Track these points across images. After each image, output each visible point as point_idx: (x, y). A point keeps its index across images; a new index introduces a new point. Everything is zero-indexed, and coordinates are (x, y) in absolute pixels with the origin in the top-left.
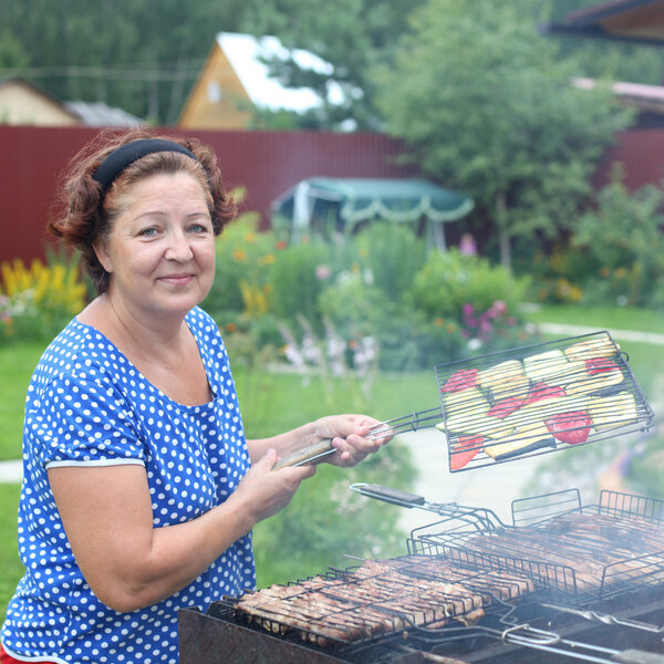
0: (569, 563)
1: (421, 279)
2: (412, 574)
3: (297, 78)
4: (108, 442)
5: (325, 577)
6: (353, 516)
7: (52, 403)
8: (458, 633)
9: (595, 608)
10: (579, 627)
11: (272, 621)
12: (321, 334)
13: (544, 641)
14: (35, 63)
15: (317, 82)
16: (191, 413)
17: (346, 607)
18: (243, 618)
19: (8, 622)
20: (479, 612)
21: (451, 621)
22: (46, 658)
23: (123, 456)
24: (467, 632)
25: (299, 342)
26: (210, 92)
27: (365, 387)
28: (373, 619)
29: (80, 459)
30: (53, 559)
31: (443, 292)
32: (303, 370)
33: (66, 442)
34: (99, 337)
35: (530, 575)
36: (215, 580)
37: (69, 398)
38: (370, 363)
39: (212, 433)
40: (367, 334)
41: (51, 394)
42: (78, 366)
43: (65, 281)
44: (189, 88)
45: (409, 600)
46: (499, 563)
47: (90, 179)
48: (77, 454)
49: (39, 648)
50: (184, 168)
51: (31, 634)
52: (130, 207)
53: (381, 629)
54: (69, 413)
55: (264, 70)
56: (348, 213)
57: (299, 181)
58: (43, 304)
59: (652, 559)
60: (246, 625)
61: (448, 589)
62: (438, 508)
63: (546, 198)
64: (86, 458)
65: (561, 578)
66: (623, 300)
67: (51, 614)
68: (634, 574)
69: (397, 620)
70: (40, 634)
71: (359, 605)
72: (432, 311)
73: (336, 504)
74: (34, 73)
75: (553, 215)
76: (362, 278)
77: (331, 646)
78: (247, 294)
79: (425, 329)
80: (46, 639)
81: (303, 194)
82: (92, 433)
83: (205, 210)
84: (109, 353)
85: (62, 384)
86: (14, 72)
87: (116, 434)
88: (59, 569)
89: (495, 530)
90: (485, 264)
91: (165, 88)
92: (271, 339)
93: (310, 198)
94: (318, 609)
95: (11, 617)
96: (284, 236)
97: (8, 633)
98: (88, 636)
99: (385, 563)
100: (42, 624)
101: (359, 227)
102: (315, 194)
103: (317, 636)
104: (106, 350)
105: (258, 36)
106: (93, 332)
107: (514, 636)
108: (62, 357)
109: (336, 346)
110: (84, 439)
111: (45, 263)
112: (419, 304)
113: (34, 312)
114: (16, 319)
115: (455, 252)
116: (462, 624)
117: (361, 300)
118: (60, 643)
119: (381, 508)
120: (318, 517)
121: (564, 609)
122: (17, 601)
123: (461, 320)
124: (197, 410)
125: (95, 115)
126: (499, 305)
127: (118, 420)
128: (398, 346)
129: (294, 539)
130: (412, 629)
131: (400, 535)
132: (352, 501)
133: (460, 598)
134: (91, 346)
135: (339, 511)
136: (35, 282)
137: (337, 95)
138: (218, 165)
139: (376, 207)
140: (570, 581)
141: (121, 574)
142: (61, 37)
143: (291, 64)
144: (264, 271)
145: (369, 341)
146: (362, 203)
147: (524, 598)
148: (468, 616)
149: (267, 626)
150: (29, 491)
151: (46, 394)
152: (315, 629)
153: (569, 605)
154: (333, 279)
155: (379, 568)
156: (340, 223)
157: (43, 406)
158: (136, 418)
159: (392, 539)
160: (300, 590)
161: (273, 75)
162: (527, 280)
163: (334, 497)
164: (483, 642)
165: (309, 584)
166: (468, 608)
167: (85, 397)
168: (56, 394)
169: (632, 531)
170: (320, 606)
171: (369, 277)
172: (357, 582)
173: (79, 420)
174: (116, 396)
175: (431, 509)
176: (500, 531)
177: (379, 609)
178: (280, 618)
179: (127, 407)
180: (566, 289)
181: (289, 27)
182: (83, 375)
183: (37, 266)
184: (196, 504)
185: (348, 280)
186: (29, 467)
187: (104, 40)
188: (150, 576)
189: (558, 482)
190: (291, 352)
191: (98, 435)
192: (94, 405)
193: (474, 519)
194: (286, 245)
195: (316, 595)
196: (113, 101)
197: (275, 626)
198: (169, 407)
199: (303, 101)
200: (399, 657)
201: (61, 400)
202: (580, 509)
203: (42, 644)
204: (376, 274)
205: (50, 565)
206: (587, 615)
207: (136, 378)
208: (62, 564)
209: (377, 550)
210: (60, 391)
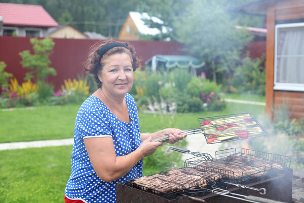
0: (232, 170)
1: (189, 85)
2: (186, 173)
3: (153, 25)
4: (102, 130)
5: (160, 174)
6: (168, 156)
7: (84, 119)
8: (199, 190)
9: (240, 183)
10: (235, 189)
11: (144, 187)
12: (159, 102)
13: (225, 193)
14: (75, 20)
15: (158, 26)
16: (125, 124)
17: (166, 182)
18: (135, 186)
19: (67, 188)
20: (206, 184)
21: (197, 187)
22: (78, 199)
23: (107, 134)
24: (202, 190)
25: (153, 104)
26: (127, 29)
27: (172, 117)
28: (174, 186)
29: (94, 135)
30: (83, 167)
31: (196, 89)
32: (154, 112)
33: (89, 130)
34: (99, 100)
35: (221, 173)
36: (130, 175)
37: (90, 117)
38: (174, 110)
39: (131, 131)
40: (173, 102)
41: (84, 116)
42: (93, 108)
43: (83, 85)
44: (121, 28)
45: (184, 181)
46: (211, 170)
47: (96, 54)
48: (93, 134)
49: (76, 196)
50: (125, 52)
51: (73, 192)
52: (108, 63)
53: (176, 189)
54: (90, 121)
55: (143, 23)
56: (168, 66)
57: (153, 56)
58: (77, 92)
59: (257, 169)
60: (136, 188)
61: (196, 177)
62: (194, 154)
63: (227, 61)
64: (96, 135)
65: (230, 174)
66: (249, 92)
67: (80, 186)
68: (251, 173)
69: (181, 187)
70: (76, 191)
71: (170, 182)
72: (192, 95)
73: (163, 152)
74: (75, 23)
75: (228, 66)
76: (172, 85)
77: (161, 194)
78: (138, 90)
79: (190, 100)
80: (78, 193)
81: (154, 60)
82: (97, 127)
83: (131, 64)
84: (102, 105)
85: (87, 113)
86: (68, 23)
87: (105, 128)
88: (85, 170)
89: (211, 160)
90: (208, 81)
91: (113, 28)
92: (145, 103)
93: (156, 61)
94: (158, 183)
95: (67, 186)
96: (149, 72)
97: (67, 191)
98: (91, 192)
99: (177, 170)
100: (77, 188)
101: (171, 70)
102: (158, 60)
103: (157, 191)
104: (101, 104)
105: (141, 12)
106: (97, 99)
107: (216, 191)
108: (87, 105)
109: (164, 105)
110: (95, 129)
111: (77, 80)
112: (188, 93)
113: (74, 94)
114: (69, 96)
115: (199, 77)
116: (200, 188)
117: (171, 92)
118: (82, 194)
119: (177, 153)
120: (158, 156)
121: (231, 184)
122: (69, 181)
123: (201, 98)
124: (127, 124)
125: (93, 36)
126: (212, 93)
127: (105, 123)
128: (182, 105)
129: (151, 163)
130: (186, 189)
131: (182, 161)
132: (168, 151)
133: (200, 180)
134: (96, 102)
135: (164, 154)
136: (74, 86)
137: (165, 30)
138: (135, 50)
139: (176, 64)
140: (232, 175)
141: (108, 170)
142: (83, 13)
143: (151, 21)
144: (143, 82)
145: (174, 104)
146: (172, 63)
147: (219, 180)
148: (202, 186)
149: (142, 188)
150: (76, 147)
151: (83, 116)
152: (157, 189)
153: (232, 182)
154: (163, 85)
155: (176, 171)
156: (165, 68)
157: (82, 120)
158: (110, 123)
159: (180, 163)
160: (152, 177)
161: (145, 24)
162: (221, 86)
163: (163, 150)
164: (207, 193)
165: (155, 176)
166: (202, 183)
167: (95, 117)
168: (86, 116)
169: (251, 161)
170: (158, 182)
171: (174, 85)
172: (169, 175)
173: (93, 123)
174: (104, 117)
175: (191, 154)
176: (212, 161)
177: (176, 183)
178: (146, 186)
179: (107, 120)
180: (233, 89)
181: (151, 10)
182: (94, 110)
183: (75, 81)
184: (127, 151)
185: (168, 86)
186: (76, 139)
187: (95, 13)
188: (116, 171)
189: (229, 146)
190: (150, 107)
191: (99, 128)
192: (98, 119)
193: (204, 157)
194: (150, 75)
195: (157, 179)
196: (98, 32)
197: (145, 188)
198: (119, 122)
199: (155, 32)
200: (182, 197)
201: (88, 118)
202: (236, 154)
203: (77, 195)
204: (176, 84)
205: (82, 169)
206: (237, 185)
207: (109, 113)
208: (86, 168)
209: (176, 166)
210: (87, 115)
